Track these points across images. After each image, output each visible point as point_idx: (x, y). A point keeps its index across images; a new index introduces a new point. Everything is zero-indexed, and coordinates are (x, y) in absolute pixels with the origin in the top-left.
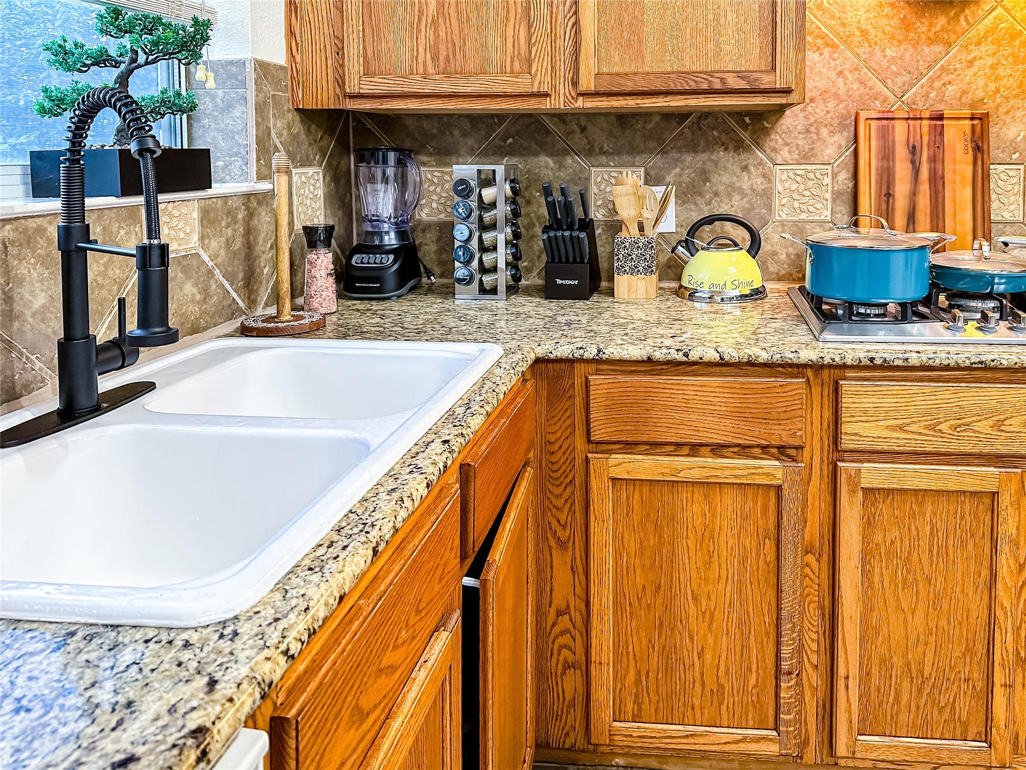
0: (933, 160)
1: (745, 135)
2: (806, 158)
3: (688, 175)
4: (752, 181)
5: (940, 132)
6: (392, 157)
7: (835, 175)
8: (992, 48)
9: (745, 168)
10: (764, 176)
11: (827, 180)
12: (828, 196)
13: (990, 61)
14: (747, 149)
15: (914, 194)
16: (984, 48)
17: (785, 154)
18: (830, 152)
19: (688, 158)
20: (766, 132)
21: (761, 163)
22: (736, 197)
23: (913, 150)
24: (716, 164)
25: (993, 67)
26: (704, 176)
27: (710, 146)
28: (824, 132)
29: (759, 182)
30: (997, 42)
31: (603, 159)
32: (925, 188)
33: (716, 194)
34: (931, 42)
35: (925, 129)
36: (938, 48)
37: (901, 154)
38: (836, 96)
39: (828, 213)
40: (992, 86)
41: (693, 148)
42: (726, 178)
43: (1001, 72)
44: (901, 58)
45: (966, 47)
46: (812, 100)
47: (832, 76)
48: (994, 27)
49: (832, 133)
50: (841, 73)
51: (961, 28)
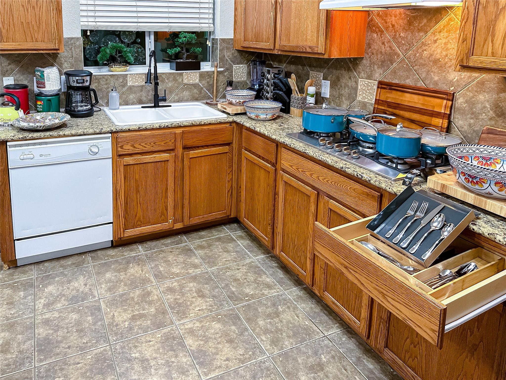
1: (351, 67)
2: (369, 77)
3: (334, 78)
4: (351, 83)
9: (350, 78)
10: (356, 82)
11: (374, 87)
12: (375, 94)
13: (444, 41)
14: (351, 70)
16: (442, 34)
17: (362, 74)
18: (377, 75)
19: (334, 71)
20: (357, 65)
21: (355, 77)
22: (347, 89)
24: (342, 75)
25: (445, 44)
26: (338, 79)
27: (341, 68)
28: (376, 67)
29: (354, 84)
30: (449, 31)
31: (313, 69)
33: (341, 86)
34: (419, 31)
36: (422, 34)
38: (381, 52)
40: (444, 53)
41: (336, 69)
42: (344, 81)
43: (449, 46)
44: (406, 38)
45: (434, 33)
46: (373, 54)
47: (381, 44)
48: (448, 24)
49: (378, 68)
50: (383, 43)
51: (432, 24)
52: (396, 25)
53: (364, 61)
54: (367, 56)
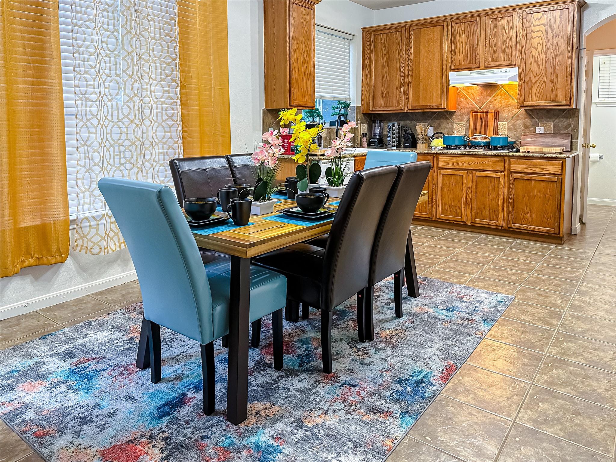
0: (485, 121)
1: (447, 116)
2: (460, 121)
3: (436, 124)
4: (448, 126)
5: (487, 116)
6: (378, 121)
7: (466, 125)
8: (500, 97)
9: (448, 123)
10: (452, 125)
11: (465, 126)
12: (465, 129)
13: (499, 100)
14: (448, 119)
15: (481, 128)
16: (498, 97)
17: (456, 120)
18: (465, 119)
19: (436, 121)
20: (452, 116)
21: (451, 122)
22: (446, 129)
23: (481, 119)
24: (442, 122)
25: (500, 101)
26: (439, 125)
27: (441, 118)
28: (464, 115)
29: (450, 126)
30: (501, 95)
31: (420, 121)
32: (483, 127)
34: (487, 96)
35: (484, 115)
36: (488, 97)
37: (479, 120)
38: (467, 108)
39: (465, 132)
40: (500, 105)
41: (437, 119)
42: (444, 125)
43: (502, 102)
44: (481, 99)
45: (494, 97)
46: (462, 109)
47: (466, 103)
48: (501, 92)
49: (466, 115)
50: (468, 103)
51: (493, 93)
52: (474, 94)
53: (456, 113)
54: (458, 110)
